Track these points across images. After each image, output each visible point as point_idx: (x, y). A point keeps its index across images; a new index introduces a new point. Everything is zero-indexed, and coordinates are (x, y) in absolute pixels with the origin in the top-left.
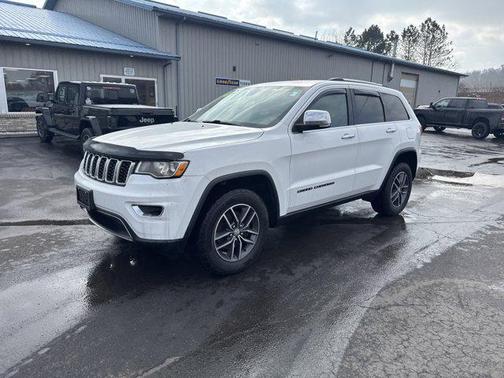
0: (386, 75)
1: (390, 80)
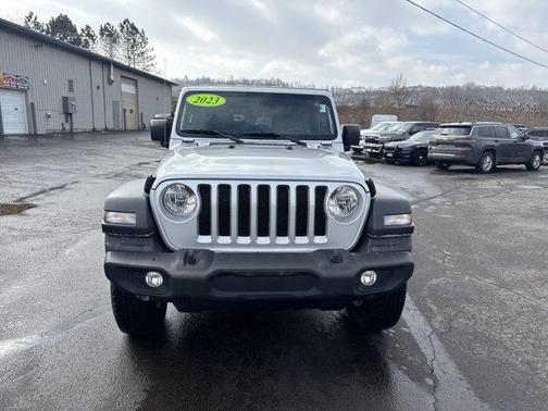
0: (106, 78)
1: (111, 82)
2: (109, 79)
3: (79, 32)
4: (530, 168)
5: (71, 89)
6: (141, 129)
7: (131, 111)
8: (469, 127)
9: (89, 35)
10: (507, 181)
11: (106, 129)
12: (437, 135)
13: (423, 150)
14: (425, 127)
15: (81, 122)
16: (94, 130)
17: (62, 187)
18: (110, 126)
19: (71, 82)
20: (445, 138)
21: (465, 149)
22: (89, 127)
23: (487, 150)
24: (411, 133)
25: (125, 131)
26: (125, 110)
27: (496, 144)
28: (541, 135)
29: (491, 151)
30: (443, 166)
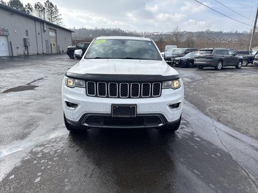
0: (42, 29)
1: (45, 31)
2: (44, 30)
3: (24, 6)
4: (237, 68)
5: (27, 35)
6: (59, 53)
7: (54, 44)
8: (212, 50)
9: (29, 8)
10: (229, 73)
11: (43, 54)
12: (198, 54)
13: (192, 61)
14: (192, 51)
15: (32, 50)
16: (38, 54)
17: (42, 79)
18: (45, 52)
19: (27, 31)
20: (202, 55)
21: (211, 60)
22: (36, 52)
23: (219, 60)
24: (186, 53)
25: (52, 54)
26: (51, 44)
27: (223, 57)
28: (241, 54)
29: (221, 60)
30: (201, 67)
